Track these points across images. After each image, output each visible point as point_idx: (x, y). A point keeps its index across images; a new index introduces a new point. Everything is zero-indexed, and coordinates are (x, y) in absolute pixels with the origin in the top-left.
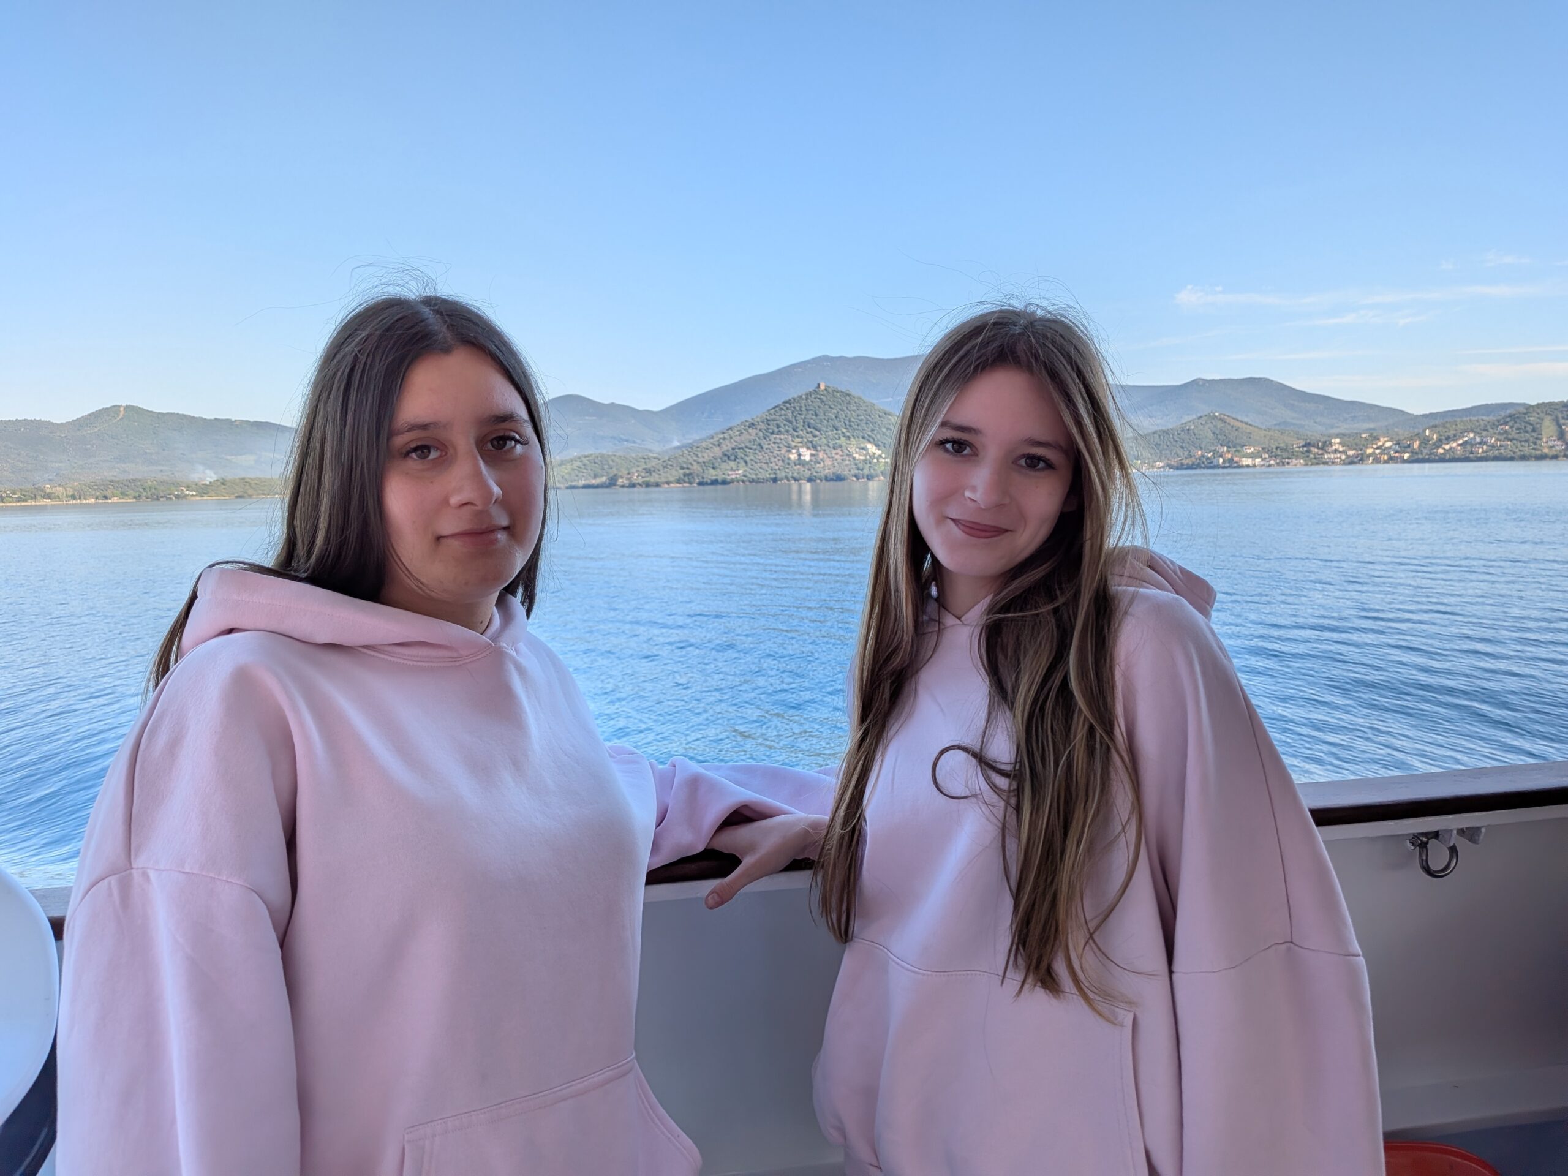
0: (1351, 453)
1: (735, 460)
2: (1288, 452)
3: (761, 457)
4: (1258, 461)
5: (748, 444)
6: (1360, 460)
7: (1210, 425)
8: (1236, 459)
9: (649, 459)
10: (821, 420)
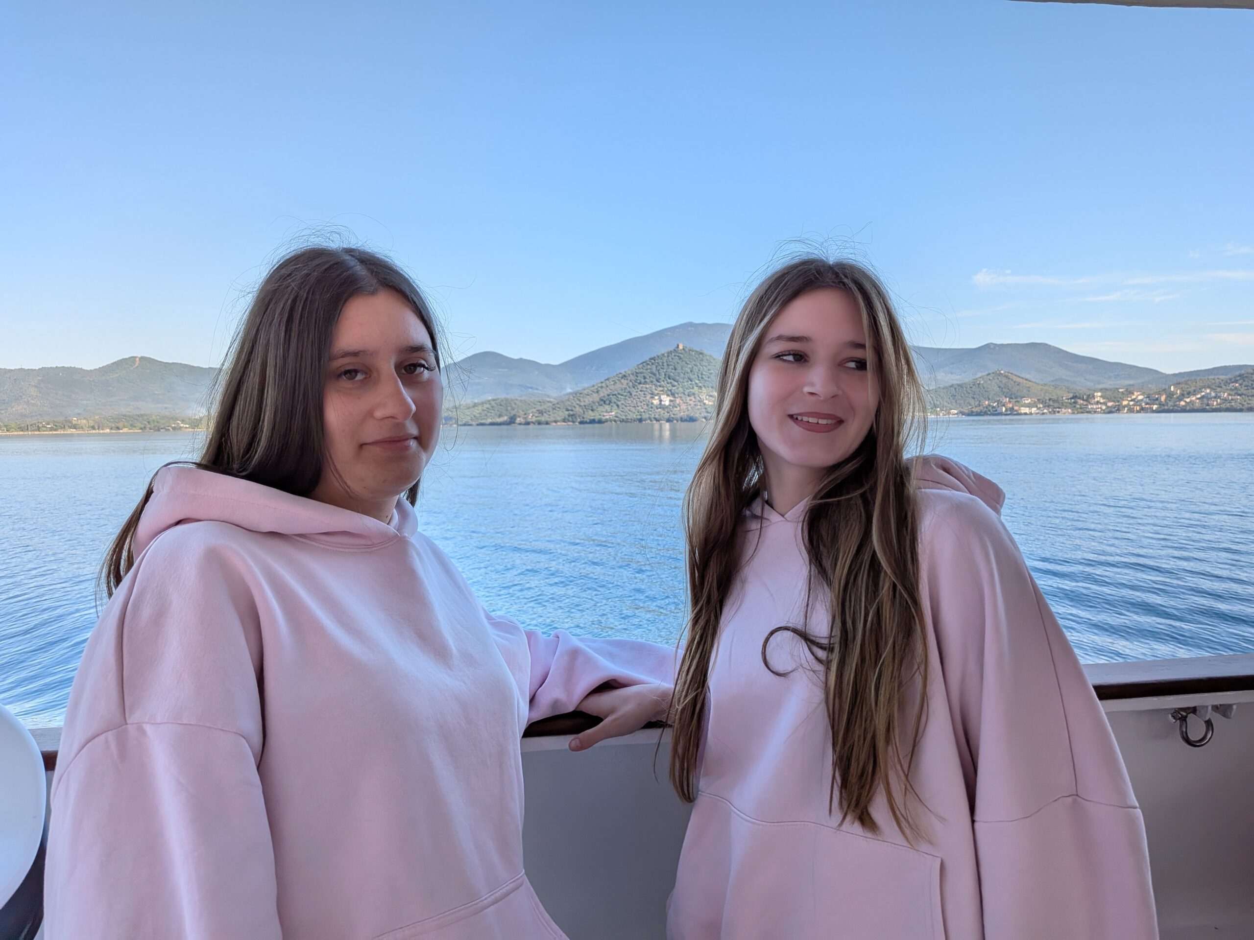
0: (1110, 404)
1: (609, 404)
2: (1059, 403)
3: (630, 402)
4: (1034, 410)
5: (620, 392)
6: (1117, 410)
7: (996, 380)
8: (1016, 408)
9: (544, 402)
10: (679, 373)
